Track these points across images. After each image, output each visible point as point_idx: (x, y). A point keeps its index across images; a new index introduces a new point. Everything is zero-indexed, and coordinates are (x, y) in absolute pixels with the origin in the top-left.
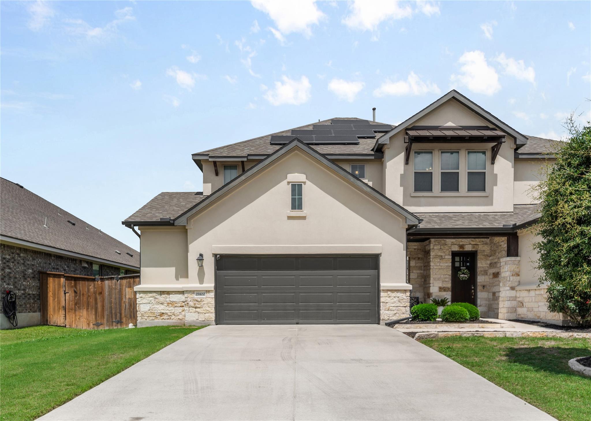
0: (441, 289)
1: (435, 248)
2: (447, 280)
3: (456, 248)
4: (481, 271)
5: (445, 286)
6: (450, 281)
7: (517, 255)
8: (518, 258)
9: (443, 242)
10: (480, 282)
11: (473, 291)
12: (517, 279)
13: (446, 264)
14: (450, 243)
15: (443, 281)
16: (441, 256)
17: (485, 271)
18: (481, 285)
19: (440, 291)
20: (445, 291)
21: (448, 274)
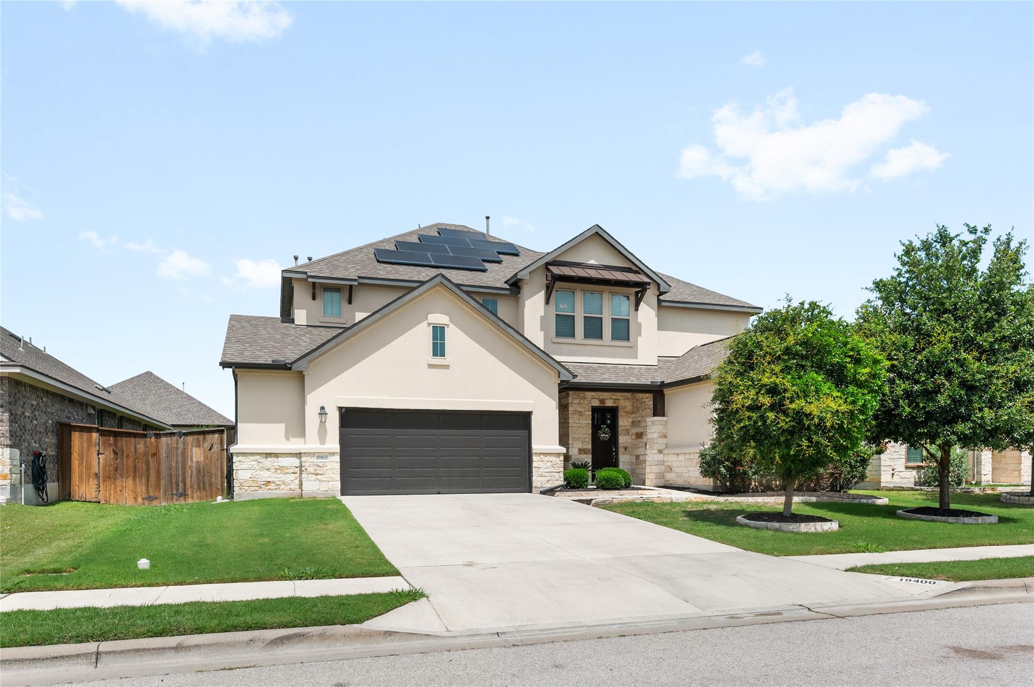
0: (581, 451)
1: (574, 402)
2: (587, 440)
3: (596, 403)
4: (623, 430)
5: (584, 447)
6: (591, 442)
7: (663, 415)
8: (665, 418)
9: (582, 395)
10: (622, 443)
11: (614, 453)
12: (664, 441)
13: (586, 422)
14: (590, 397)
15: (583, 442)
16: (581, 412)
17: (627, 430)
18: (623, 447)
19: (579, 453)
20: (585, 453)
21: (588, 433)
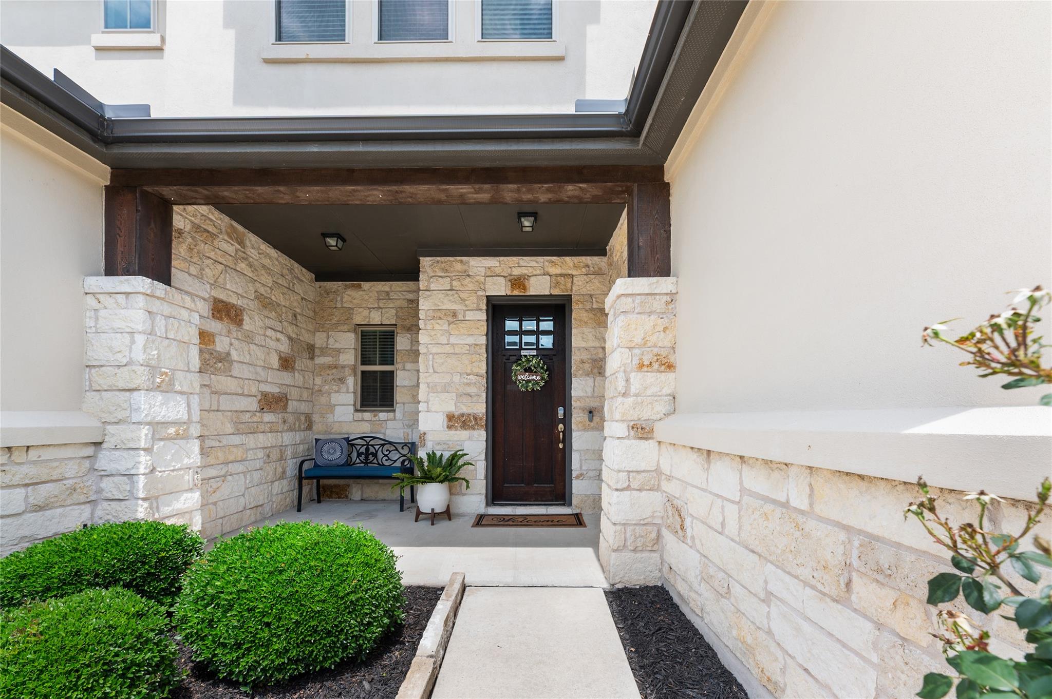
0: (455, 421)
1: (433, 287)
2: (473, 390)
3: (500, 288)
4: (583, 362)
5: (465, 410)
6: (484, 395)
7: (664, 270)
8: (663, 284)
9: (458, 267)
10: (579, 399)
11: (561, 426)
13: (470, 340)
14: (482, 271)
15: (460, 396)
16: (454, 314)
18: (583, 409)
19: (449, 427)
20: (465, 425)
21: (475, 370)
